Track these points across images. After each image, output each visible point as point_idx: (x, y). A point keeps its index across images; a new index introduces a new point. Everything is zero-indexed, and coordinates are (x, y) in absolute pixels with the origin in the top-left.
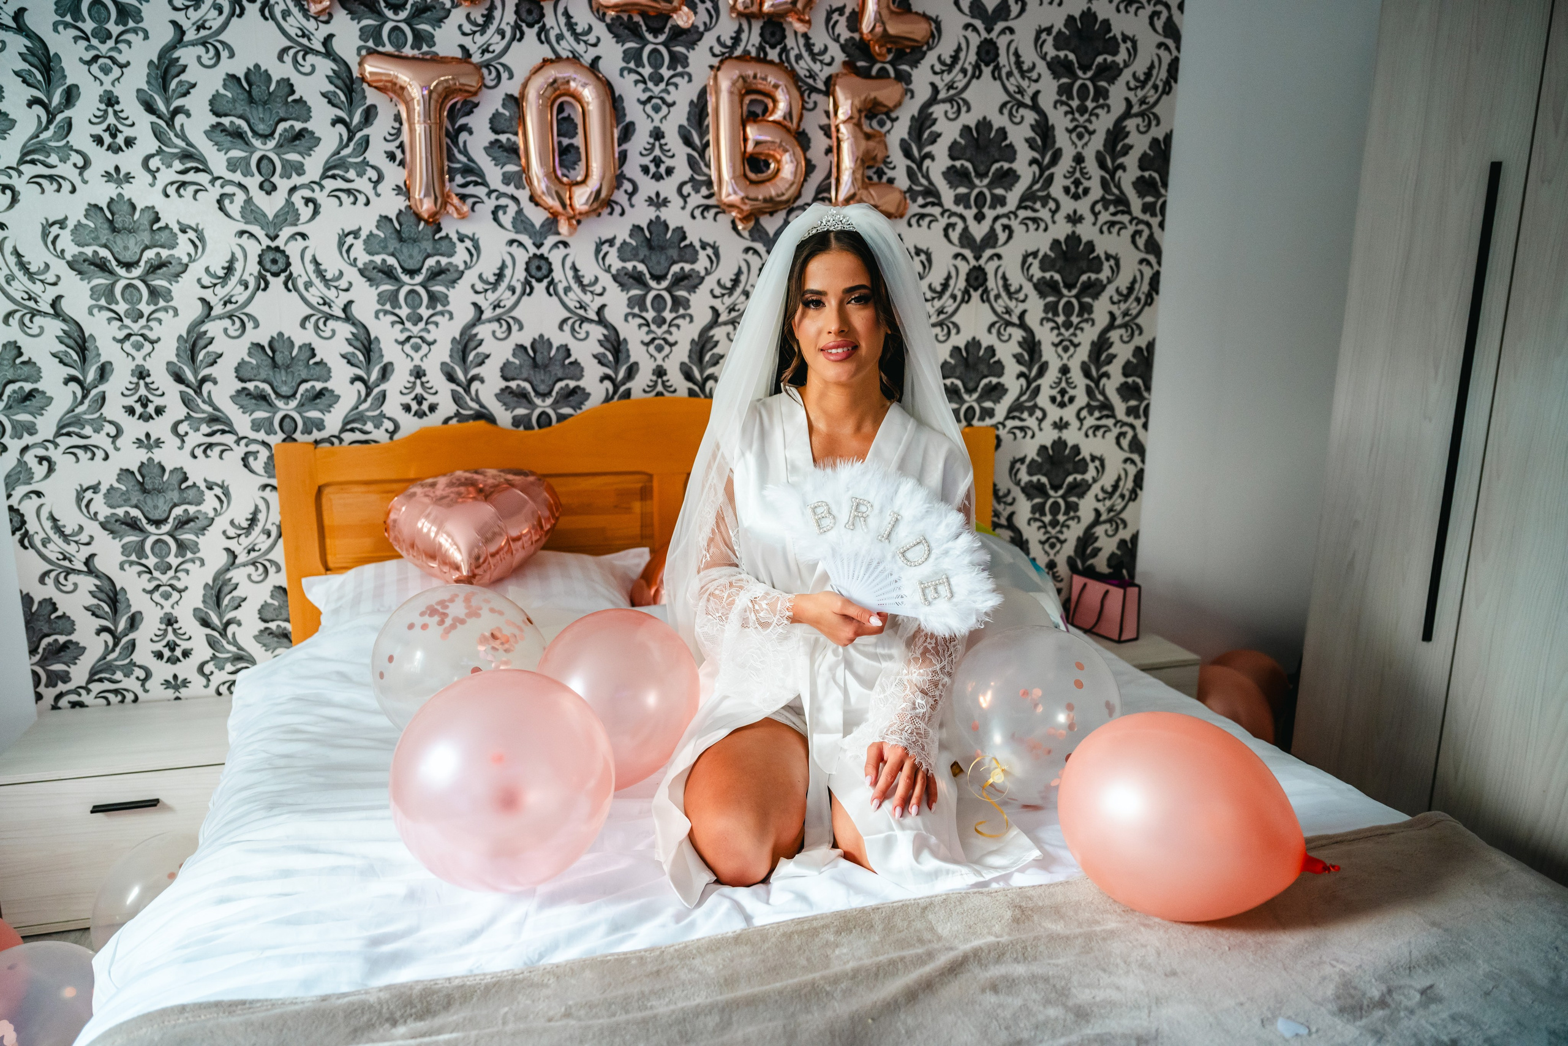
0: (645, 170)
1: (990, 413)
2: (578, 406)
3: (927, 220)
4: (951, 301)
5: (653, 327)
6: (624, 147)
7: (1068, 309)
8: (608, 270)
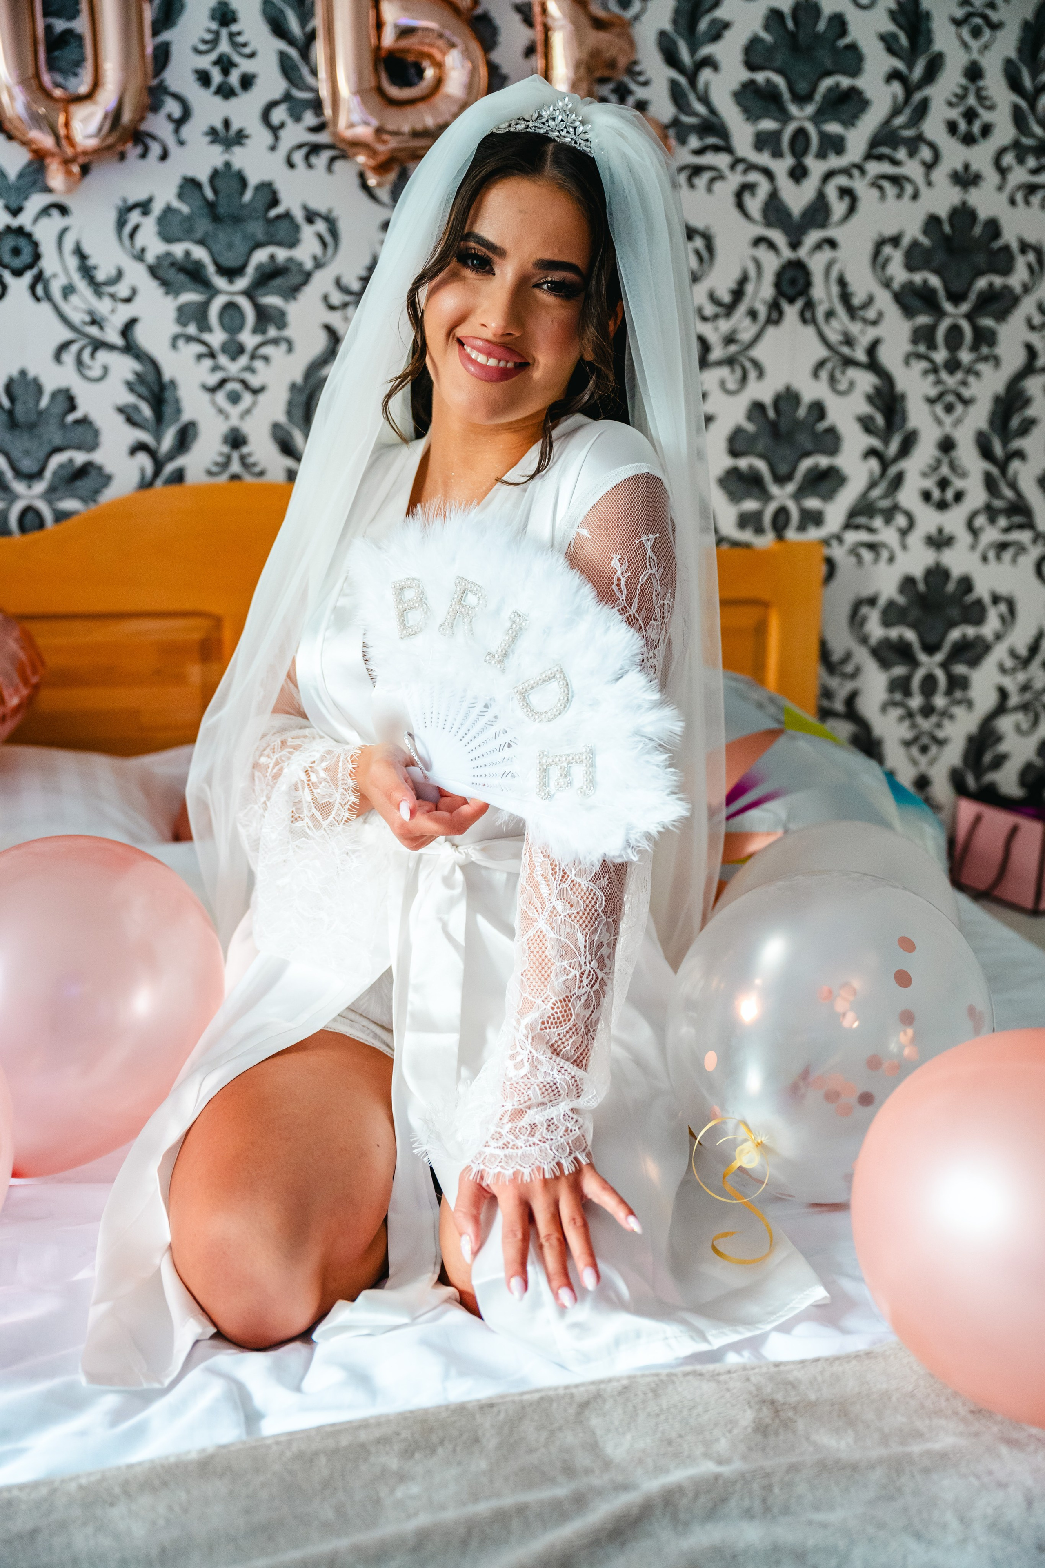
0: (204, 78)
1: (814, 518)
2: (91, 497)
3: (706, 176)
4: (747, 321)
5: (223, 360)
6: (165, 36)
7: (954, 337)
8: (140, 256)
